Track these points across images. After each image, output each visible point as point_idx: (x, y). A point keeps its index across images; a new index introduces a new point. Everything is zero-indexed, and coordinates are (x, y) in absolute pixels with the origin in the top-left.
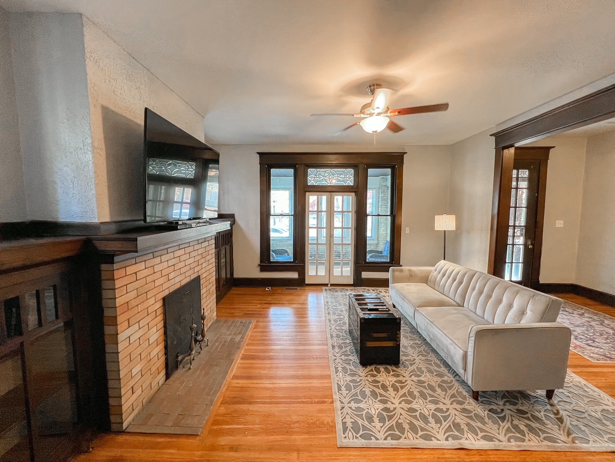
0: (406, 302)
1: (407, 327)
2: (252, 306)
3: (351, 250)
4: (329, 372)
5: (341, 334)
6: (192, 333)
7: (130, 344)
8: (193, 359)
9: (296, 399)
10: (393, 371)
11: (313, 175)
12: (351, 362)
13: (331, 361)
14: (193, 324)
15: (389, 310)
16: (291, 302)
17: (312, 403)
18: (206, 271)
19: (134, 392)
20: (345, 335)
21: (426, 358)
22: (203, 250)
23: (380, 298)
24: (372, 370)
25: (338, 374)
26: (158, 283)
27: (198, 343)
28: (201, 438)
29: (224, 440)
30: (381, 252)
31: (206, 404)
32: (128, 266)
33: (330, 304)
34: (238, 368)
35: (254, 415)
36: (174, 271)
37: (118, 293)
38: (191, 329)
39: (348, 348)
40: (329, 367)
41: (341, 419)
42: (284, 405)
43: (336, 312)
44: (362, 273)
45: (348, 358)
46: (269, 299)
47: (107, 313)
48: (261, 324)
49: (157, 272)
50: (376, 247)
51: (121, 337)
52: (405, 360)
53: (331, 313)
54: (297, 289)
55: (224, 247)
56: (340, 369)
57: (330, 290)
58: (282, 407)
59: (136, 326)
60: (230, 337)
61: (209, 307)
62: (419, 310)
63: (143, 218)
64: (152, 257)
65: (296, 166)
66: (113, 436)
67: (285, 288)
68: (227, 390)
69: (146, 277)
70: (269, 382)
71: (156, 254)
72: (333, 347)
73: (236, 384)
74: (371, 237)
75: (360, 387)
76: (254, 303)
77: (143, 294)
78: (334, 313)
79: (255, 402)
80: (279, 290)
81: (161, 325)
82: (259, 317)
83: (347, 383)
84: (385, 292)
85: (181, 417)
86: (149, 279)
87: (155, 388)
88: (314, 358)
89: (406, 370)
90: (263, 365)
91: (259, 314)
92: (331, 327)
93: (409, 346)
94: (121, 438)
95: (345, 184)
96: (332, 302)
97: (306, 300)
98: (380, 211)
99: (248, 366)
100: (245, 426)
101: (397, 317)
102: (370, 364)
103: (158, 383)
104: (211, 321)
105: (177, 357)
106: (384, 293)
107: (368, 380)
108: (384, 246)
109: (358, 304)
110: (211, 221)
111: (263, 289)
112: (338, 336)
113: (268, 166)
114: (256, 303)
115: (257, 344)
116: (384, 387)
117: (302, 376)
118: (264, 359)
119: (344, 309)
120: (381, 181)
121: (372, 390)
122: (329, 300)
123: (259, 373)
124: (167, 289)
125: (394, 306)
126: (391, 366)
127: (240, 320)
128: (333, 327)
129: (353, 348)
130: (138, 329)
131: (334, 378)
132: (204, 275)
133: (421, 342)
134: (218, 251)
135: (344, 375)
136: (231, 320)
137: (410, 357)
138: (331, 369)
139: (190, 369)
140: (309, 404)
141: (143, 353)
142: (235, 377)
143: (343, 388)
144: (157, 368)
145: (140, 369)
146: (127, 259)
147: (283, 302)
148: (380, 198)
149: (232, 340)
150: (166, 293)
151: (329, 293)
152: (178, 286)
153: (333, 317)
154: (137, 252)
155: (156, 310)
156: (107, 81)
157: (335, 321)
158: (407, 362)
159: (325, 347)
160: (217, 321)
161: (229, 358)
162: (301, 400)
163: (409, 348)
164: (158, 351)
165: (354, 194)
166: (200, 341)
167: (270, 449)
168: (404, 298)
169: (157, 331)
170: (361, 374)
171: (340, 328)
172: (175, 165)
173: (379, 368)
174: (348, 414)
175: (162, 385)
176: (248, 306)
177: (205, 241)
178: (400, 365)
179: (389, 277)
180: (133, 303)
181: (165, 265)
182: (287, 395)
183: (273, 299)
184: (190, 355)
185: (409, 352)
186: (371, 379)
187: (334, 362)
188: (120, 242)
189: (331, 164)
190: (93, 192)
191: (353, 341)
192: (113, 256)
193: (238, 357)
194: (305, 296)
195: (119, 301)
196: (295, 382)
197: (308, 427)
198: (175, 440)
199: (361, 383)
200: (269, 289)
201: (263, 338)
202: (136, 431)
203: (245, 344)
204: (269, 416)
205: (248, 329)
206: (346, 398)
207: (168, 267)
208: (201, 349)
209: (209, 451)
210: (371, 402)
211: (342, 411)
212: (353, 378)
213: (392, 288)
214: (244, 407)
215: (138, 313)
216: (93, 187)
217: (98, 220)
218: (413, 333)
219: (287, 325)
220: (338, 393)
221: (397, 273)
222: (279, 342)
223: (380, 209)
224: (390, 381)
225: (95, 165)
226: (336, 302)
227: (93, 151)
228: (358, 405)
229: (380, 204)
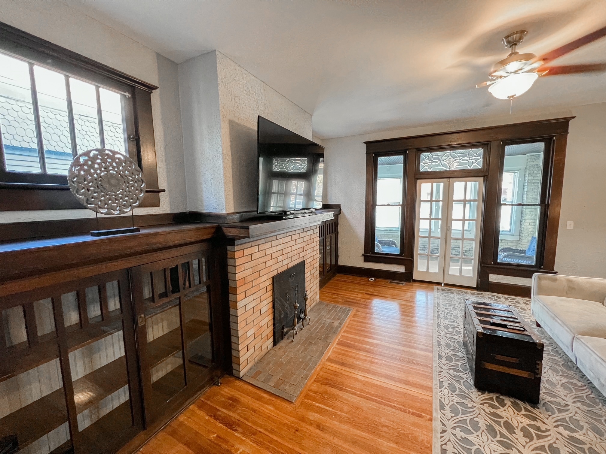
0: (559, 323)
1: (559, 357)
2: (353, 294)
3: (475, 247)
4: (431, 384)
5: (452, 344)
6: (295, 311)
7: (246, 311)
8: (296, 334)
9: (387, 401)
10: (526, 410)
11: (427, 160)
12: (463, 381)
13: (436, 372)
14: (296, 303)
15: (525, 330)
16: (395, 297)
17: (405, 411)
18: (310, 257)
19: (248, 350)
20: (457, 346)
21: (590, 409)
22: (308, 238)
23: (511, 312)
24: (492, 399)
25: (442, 389)
26: (269, 264)
27: (301, 320)
28: (294, 406)
29: (313, 416)
30: (523, 252)
31: (302, 377)
32: (246, 248)
33: (441, 306)
34: (333, 352)
35: (343, 402)
36: (282, 255)
37: (238, 269)
38: (295, 307)
39: (460, 363)
40: (431, 379)
41: (440, 444)
42: (375, 403)
43: (449, 317)
44: (490, 275)
45: (458, 374)
46: (371, 290)
47: (231, 284)
48: (360, 314)
49: (268, 255)
50: (516, 244)
51: (240, 305)
52: (548, 401)
53: (442, 316)
54: (403, 284)
55: (329, 235)
56: (446, 385)
57: (443, 290)
58: (372, 404)
59: (251, 298)
60: (329, 321)
61: (312, 289)
62: (582, 340)
63: (256, 209)
64: (264, 242)
65: (406, 152)
66: (232, 379)
67: (389, 281)
68: (321, 370)
69: (259, 258)
70: (362, 375)
71: (267, 240)
72: (440, 357)
73: (330, 367)
74: (510, 231)
75: (471, 414)
76: (356, 292)
77: (256, 272)
78: (446, 318)
79: (345, 389)
80: (383, 282)
81: (270, 299)
82: (359, 307)
83: (454, 404)
84: (525, 303)
85: (281, 382)
86: (261, 260)
87: (265, 351)
88: (414, 364)
89: (549, 416)
90: (357, 356)
91: (359, 304)
92: (439, 333)
93: (560, 384)
94: (238, 383)
95: (469, 168)
96: (444, 305)
97: (413, 297)
98: (525, 198)
99: (343, 352)
100: (333, 410)
101: (538, 341)
102: (490, 392)
103: (268, 347)
104: (314, 302)
105: (283, 329)
106: (524, 305)
107: (484, 410)
108: (529, 244)
109: (477, 313)
110: (317, 212)
111: (366, 279)
112: (448, 345)
113: (375, 155)
114: (357, 292)
115: (353, 333)
116: (508, 426)
117: (398, 379)
118: (359, 350)
119: (459, 315)
120: (529, 160)
121: (488, 424)
122: (441, 302)
123: (353, 362)
124: (276, 269)
125: (538, 325)
126: (525, 403)
127: (340, 306)
128: (442, 333)
129: (467, 364)
130: (252, 300)
131: (436, 393)
132: (309, 261)
133: (583, 384)
134: (324, 239)
135: (450, 394)
136: (332, 305)
137: (558, 400)
138: (434, 382)
139: (292, 341)
140: (402, 411)
141: (256, 320)
142: (330, 360)
143: (447, 408)
144: (266, 334)
145: (253, 333)
146: (245, 243)
147: (386, 296)
148: (526, 181)
149: (331, 324)
150: (275, 273)
151: (442, 294)
152: (285, 268)
153: (443, 322)
154: (249, 238)
155: (266, 287)
156: (233, 100)
157: (446, 327)
158: (553, 406)
159: (430, 354)
160: (320, 303)
161: (326, 339)
162: (393, 404)
163: (559, 386)
164: (268, 320)
165: (482, 178)
166: (303, 319)
167: (355, 442)
168: (554, 317)
169: (267, 304)
170: (474, 399)
171: (451, 336)
172: (292, 162)
173: (503, 400)
174: (450, 441)
175: (271, 349)
176: (350, 293)
177: (310, 230)
178: (540, 406)
179: (531, 284)
180: (249, 279)
181: (275, 249)
182: (378, 394)
183: (375, 290)
184: (293, 329)
185: (558, 393)
186: (489, 410)
187: (439, 375)
188: (238, 229)
189: (451, 145)
190: (223, 189)
191: (467, 356)
192: (234, 240)
193: (335, 341)
194: (411, 292)
195: (238, 276)
196: (388, 383)
197: (397, 436)
198: (274, 399)
199: (474, 411)
200: (372, 280)
201: (360, 328)
202: (248, 381)
203: (342, 331)
204: (357, 408)
205: (347, 316)
206: (450, 421)
207: (277, 251)
208: (304, 327)
209: (300, 420)
210: (485, 439)
211: (442, 435)
212: (463, 401)
213: (535, 301)
214: (335, 391)
215: (253, 287)
216: (223, 186)
217: (226, 211)
218: (570, 368)
219: (386, 320)
220: (439, 411)
221: (544, 283)
222: (376, 337)
223: (525, 196)
224: (519, 422)
225: (224, 168)
226: (449, 306)
227: (223, 157)
228: (467, 436)
229: (526, 190)
